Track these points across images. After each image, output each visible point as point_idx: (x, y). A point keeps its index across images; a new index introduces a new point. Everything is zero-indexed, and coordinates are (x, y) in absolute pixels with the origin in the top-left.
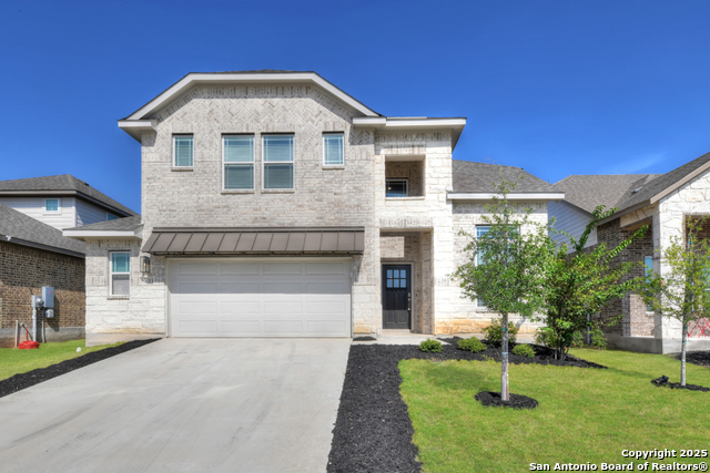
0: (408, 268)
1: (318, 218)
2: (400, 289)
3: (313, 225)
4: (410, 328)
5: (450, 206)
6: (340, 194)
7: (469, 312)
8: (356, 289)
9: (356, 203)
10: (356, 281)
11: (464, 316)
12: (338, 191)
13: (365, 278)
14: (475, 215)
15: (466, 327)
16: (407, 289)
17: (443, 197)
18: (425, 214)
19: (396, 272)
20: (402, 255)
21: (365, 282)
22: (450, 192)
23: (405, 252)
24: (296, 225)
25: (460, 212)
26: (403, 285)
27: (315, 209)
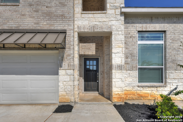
0: (97, 60)
1: (35, 24)
2: (93, 70)
3: (32, 28)
4: (98, 91)
5: (123, 18)
6: (50, 7)
7: (133, 87)
8: (61, 72)
9: (61, 13)
10: (61, 67)
11: (130, 89)
12: (49, 5)
13: (67, 65)
14: (137, 25)
15: (131, 96)
16: (97, 71)
17: (118, 11)
18: (106, 23)
19: (91, 62)
20: (94, 53)
21: (67, 68)
22: (123, 7)
23: (96, 51)
24: (21, 28)
25: (128, 23)
26: (95, 68)
27: (33, 17)
